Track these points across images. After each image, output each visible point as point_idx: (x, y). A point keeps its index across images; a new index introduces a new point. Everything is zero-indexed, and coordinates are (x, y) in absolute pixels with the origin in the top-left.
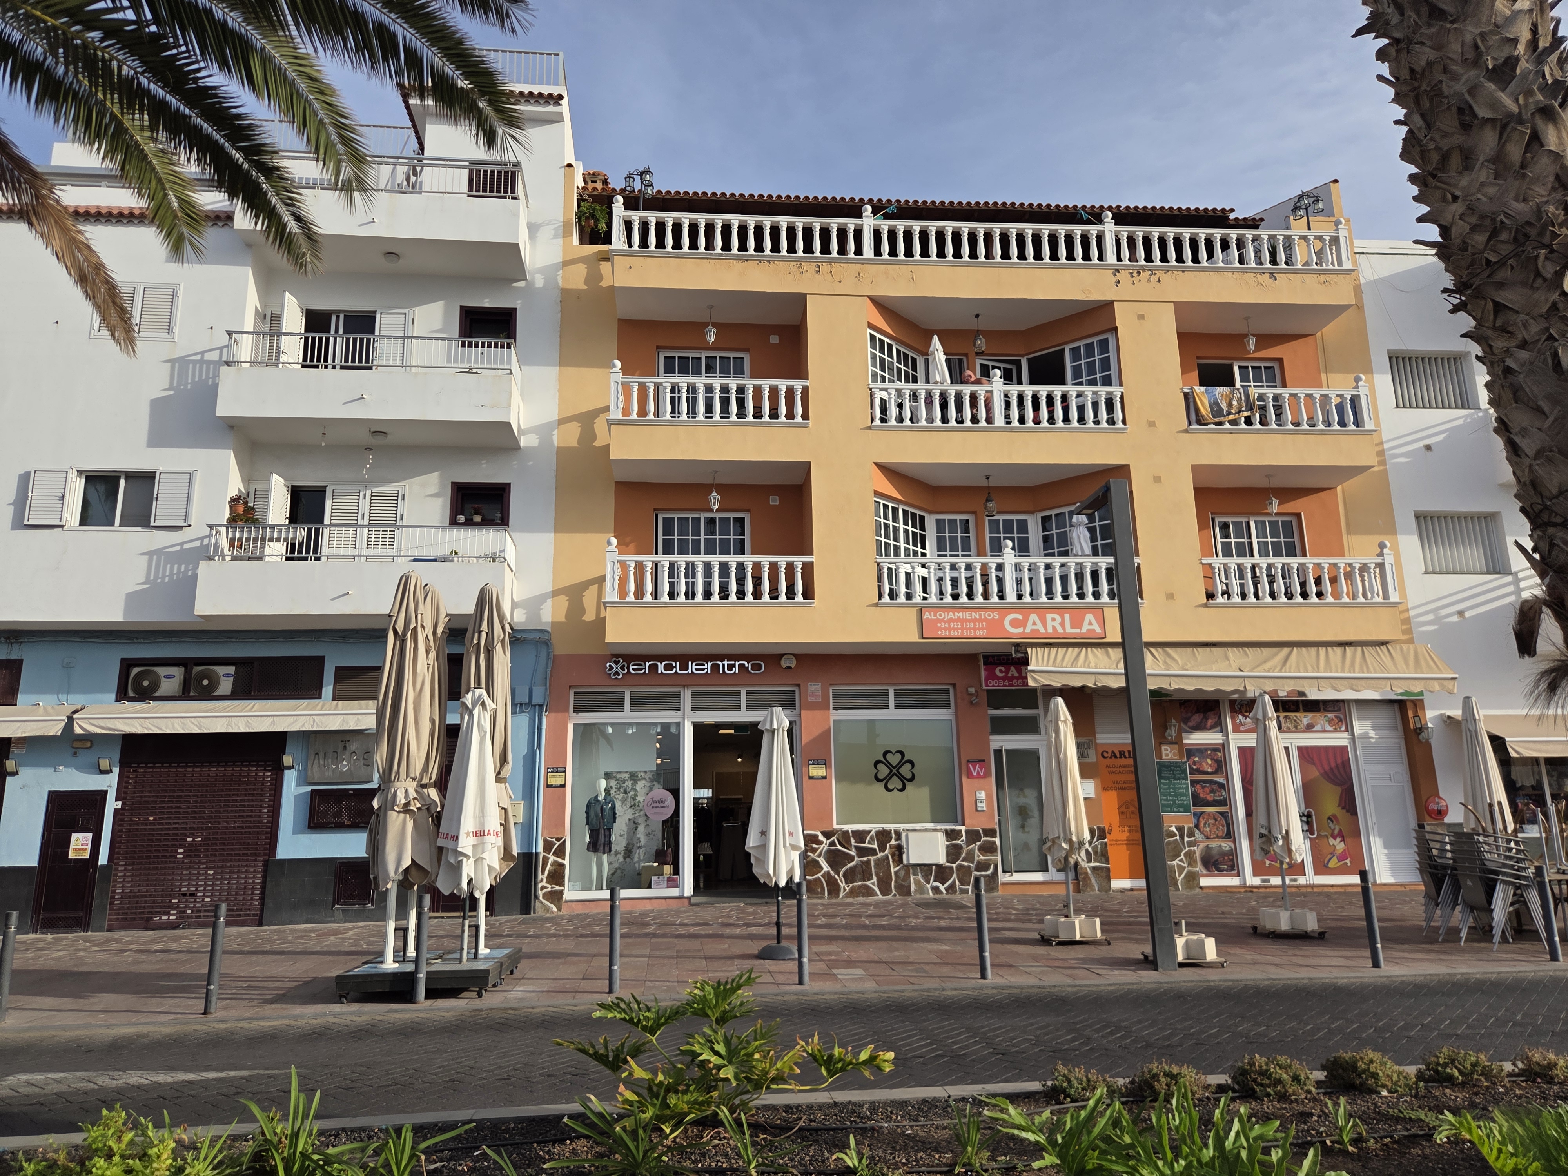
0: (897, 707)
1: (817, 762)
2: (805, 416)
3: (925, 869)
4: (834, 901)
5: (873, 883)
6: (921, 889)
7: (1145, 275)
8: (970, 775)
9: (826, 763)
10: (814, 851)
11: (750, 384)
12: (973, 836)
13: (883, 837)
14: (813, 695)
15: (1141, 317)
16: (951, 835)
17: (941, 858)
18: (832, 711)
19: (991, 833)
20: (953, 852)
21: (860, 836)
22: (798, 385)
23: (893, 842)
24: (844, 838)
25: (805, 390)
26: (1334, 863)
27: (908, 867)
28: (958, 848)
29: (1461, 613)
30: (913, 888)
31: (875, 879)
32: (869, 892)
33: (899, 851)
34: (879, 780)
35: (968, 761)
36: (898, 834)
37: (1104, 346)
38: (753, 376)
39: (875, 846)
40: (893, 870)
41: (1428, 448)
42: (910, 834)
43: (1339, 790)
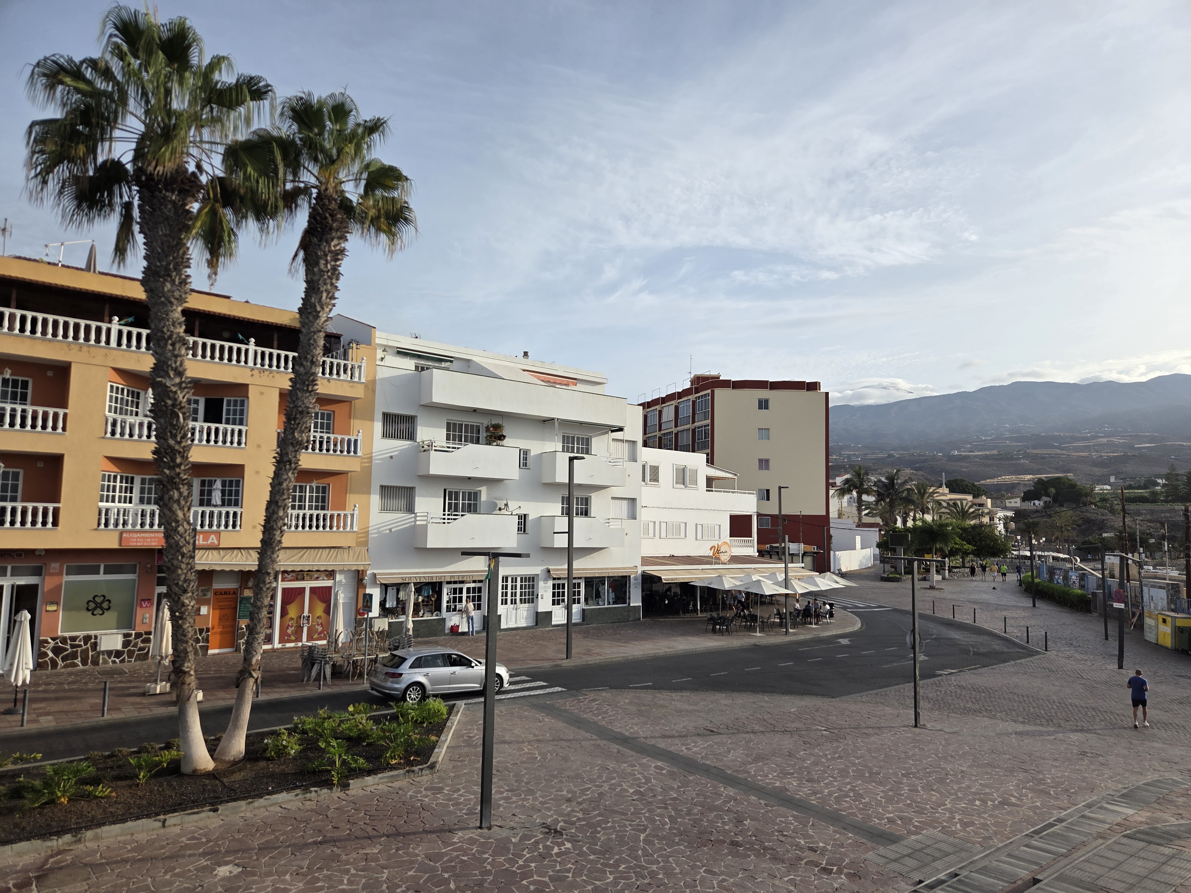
0: (104, 573)
1: (52, 603)
2: (64, 429)
3: (109, 653)
4: (54, 671)
5: (78, 661)
6: (105, 662)
7: (267, 373)
8: (141, 606)
9: (57, 603)
10: (44, 647)
11: (30, 409)
12: (139, 635)
13: (87, 639)
14: (54, 569)
15: (262, 393)
16: (126, 636)
17: (119, 647)
18: (64, 576)
19: (150, 633)
20: (126, 644)
21: (73, 639)
22: (61, 412)
23: (93, 641)
24: (64, 640)
25: (65, 416)
26: (315, 636)
27: (99, 653)
28: (129, 642)
29: (390, 530)
30: (101, 661)
31: (79, 659)
32: (76, 665)
33: (95, 645)
34: (88, 609)
35: (142, 600)
36: (96, 637)
37: (242, 403)
38: (32, 404)
39: (82, 643)
40: (90, 654)
41: (391, 457)
42: (103, 637)
43: (324, 605)
